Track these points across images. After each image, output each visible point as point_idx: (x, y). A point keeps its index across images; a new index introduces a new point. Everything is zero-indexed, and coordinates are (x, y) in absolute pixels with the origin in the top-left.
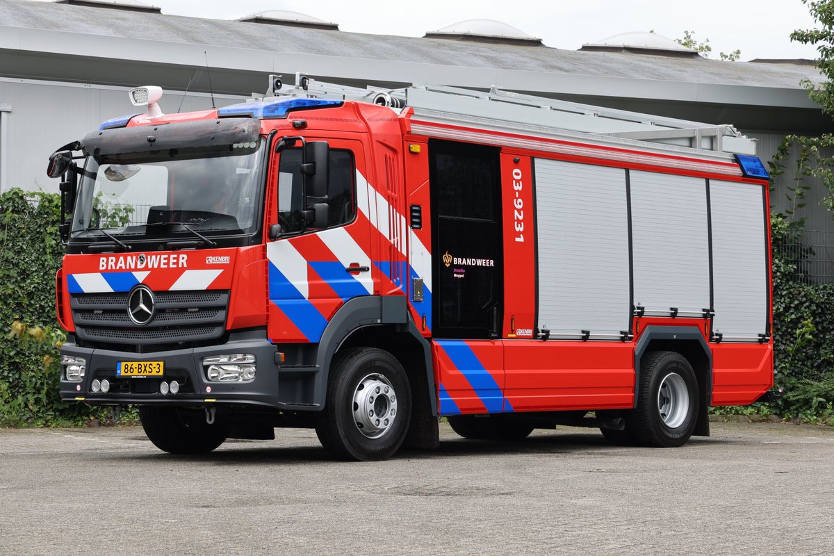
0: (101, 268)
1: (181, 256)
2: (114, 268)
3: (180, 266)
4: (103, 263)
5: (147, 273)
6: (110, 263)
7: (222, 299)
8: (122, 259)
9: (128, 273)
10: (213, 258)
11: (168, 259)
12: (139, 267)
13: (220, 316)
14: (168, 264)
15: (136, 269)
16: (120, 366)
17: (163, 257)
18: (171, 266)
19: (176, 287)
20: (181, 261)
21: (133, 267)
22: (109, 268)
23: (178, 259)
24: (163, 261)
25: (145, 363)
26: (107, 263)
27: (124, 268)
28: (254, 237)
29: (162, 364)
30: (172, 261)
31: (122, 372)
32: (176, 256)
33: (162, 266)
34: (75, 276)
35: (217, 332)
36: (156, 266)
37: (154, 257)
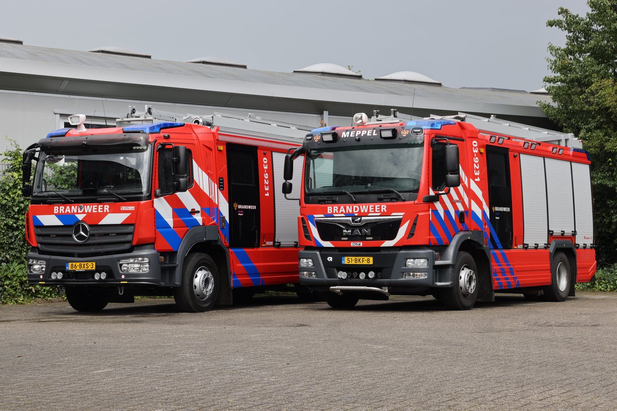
0: (55, 212)
1: (105, 206)
2: (63, 212)
3: (105, 211)
4: (56, 209)
5: (85, 215)
6: (61, 210)
7: (130, 229)
8: (68, 207)
9: (72, 215)
10: (125, 207)
11: (98, 208)
12: (79, 212)
13: (129, 238)
14: (97, 210)
15: (77, 213)
16: (68, 265)
17: (94, 206)
18: (99, 211)
19: (102, 222)
20: (105, 209)
21: (75, 211)
22: (60, 212)
23: (103, 207)
24: (94, 209)
25: (84, 263)
26: (59, 210)
27: (70, 212)
28: (147, 196)
29: (94, 263)
30: (100, 209)
31: (69, 267)
32: (102, 206)
33: (94, 211)
34: (37, 216)
35: (127, 246)
36: (90, 211)
37: (88, 207)
